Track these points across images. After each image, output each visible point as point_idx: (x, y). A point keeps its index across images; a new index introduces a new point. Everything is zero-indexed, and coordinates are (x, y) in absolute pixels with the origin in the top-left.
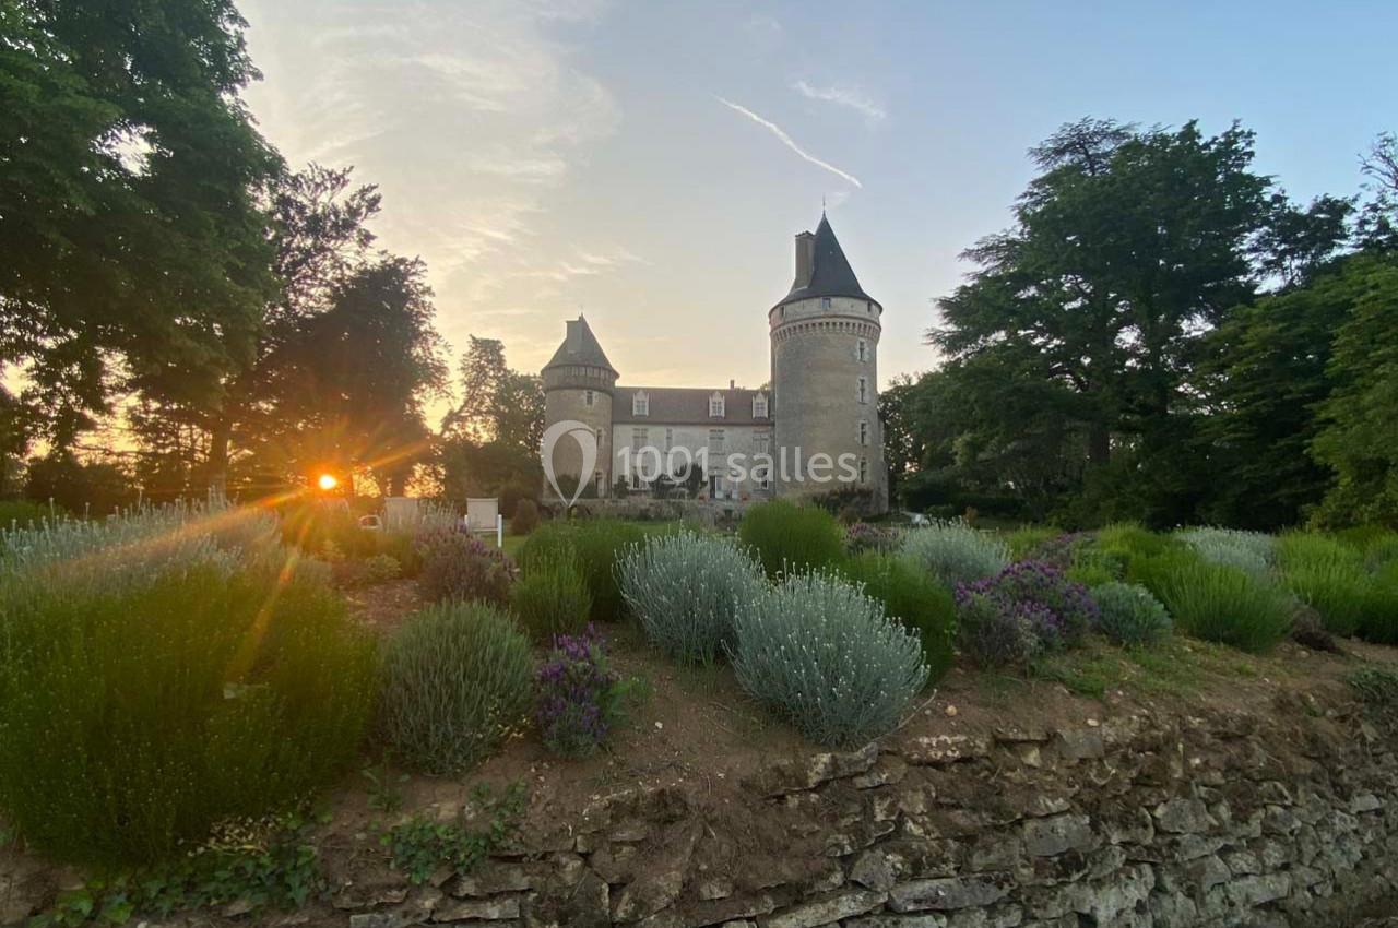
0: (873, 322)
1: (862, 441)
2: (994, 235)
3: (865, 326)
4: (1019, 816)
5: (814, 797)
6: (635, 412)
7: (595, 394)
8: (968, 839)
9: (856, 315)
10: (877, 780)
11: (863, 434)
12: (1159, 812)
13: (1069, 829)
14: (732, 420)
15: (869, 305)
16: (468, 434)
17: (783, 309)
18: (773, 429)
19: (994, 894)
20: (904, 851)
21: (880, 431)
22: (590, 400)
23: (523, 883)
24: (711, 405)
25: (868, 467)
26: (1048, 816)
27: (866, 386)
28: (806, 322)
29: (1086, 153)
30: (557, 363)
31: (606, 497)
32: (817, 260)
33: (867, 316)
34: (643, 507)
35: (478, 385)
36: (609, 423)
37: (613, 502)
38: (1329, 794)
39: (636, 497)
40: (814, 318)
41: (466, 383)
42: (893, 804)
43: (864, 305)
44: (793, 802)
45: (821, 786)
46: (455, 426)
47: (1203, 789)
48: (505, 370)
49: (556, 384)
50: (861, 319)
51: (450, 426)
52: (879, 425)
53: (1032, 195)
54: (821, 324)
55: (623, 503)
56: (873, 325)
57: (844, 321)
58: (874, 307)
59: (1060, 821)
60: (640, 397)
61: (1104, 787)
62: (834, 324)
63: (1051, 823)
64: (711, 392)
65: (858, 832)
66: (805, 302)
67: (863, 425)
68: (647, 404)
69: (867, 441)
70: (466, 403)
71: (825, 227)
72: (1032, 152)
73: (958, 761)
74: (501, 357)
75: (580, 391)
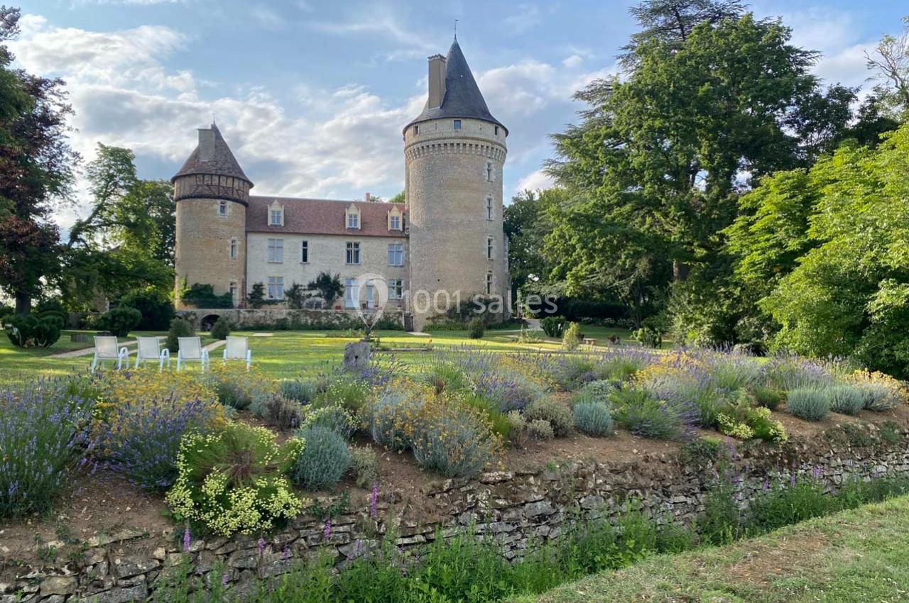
0: (500, 145)
1: (489, 256)
2: (601, 81)
3: (492, 148)
4: (523, 502)
5: (446, 495)
6: (270, 222)
7: (229, 203)
8: (502, 509)
9: (483, 137)
10: (468, 488)
11: (489, 248)
12: (582, 501)
13: (543, 507)
14: (367, 233)
15: (496, 128)
16: (96, 244)
17: (417, 127)
18: (408, 242)
19: (510, 528)
20: (478, 513)
21: (505, 245)
22: (223, 209)
23: (351, 521)
24: (347, 218)
25: (494, 277)
26: (535, 502)
27: (493, 204)
28: (439, 142)
29: (677, 15)
30: (189, 172)
31: (240, 307)
32: (449, 81)
33: (494, 139)
34: (280, 317)
35: (107, 195)
36: (244, 234)
37: (249, 312)
38: (660, 495)
39: (272, 306)
40: (445, 138)
41: (95, 193)
42: (474, 497)
43: (492, 128)
44: (438, 496)
45: (448, 491)
46: (83, 236)
47: (602, 493)
48: (136, 180)
49: (187, 193)
50: (489, 142)
51: (79, 236)
52: (505, 239)
53: (633, 48)
54: (452, 144)
55: (259, 313)
56: (499, 148)
57: (474, 142)
58: (500, 130)
59: (539, 503)
60: (275, 207)
61: (559, 491)
62: (464, 145)
63: (535, 504)
64: (347, 205)
65: (461, 506)
66: (437, 122)
67: (489, 241)
68: (282, 215)
69: (493, 256)
70: (95, 213)
71: (456, 49)
72: (634, 11)
73: (500, 481)
74: (131, 166)
75: (214, 200)
